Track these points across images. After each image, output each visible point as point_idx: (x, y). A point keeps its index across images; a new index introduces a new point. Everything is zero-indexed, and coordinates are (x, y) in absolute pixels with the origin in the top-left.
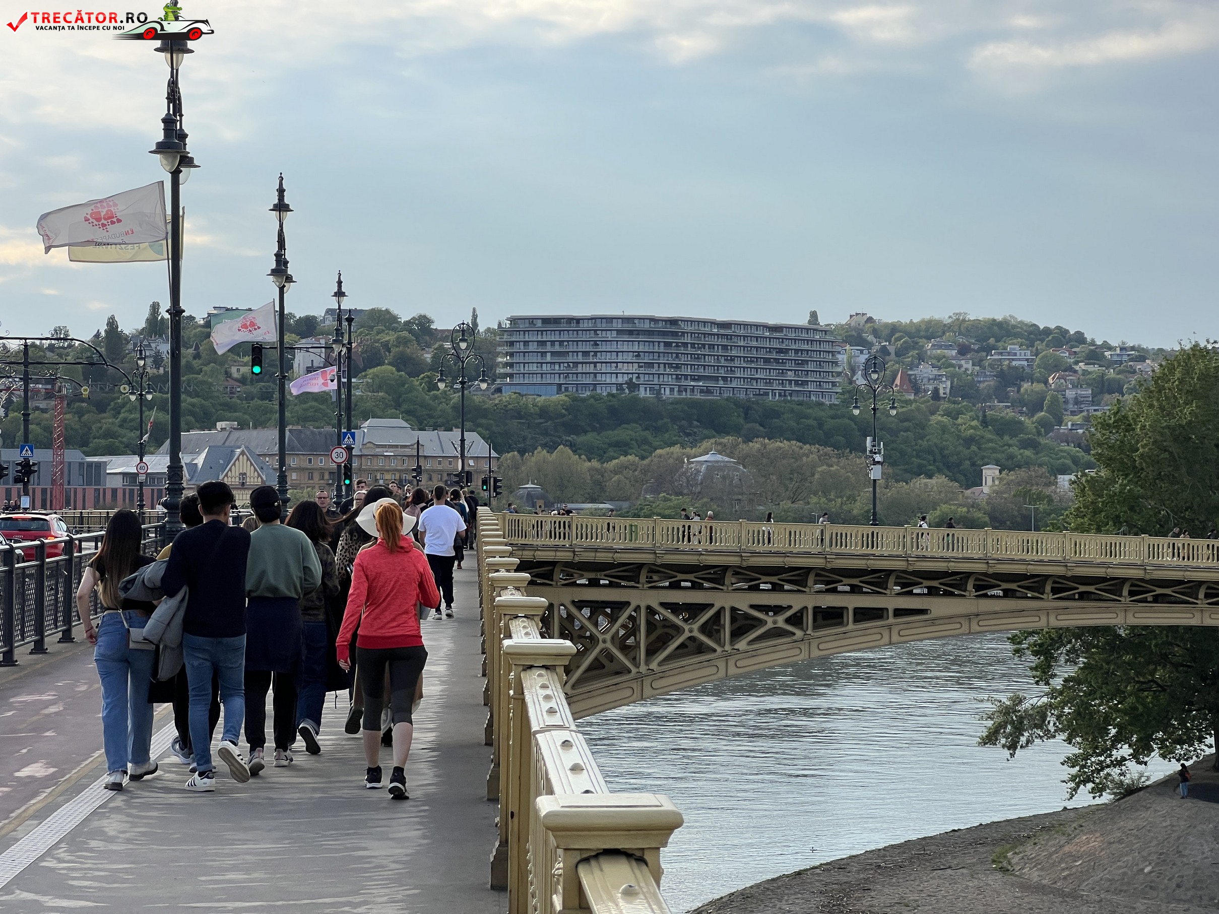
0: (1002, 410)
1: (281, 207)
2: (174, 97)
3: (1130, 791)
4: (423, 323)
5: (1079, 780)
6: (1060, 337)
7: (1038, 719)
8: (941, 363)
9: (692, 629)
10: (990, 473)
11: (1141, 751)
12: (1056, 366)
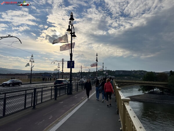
0: (142, 75)
1: (103, 64)
2: (97, 58)
3: (145, 93)
4: (111, 71)
5: (143, 93)
6: (145, 71)
7: (141, 90)
8: (139, 73)
9: (124, 85)
10: (141, 78)
11: (146, 91)
12: (145, 73)
